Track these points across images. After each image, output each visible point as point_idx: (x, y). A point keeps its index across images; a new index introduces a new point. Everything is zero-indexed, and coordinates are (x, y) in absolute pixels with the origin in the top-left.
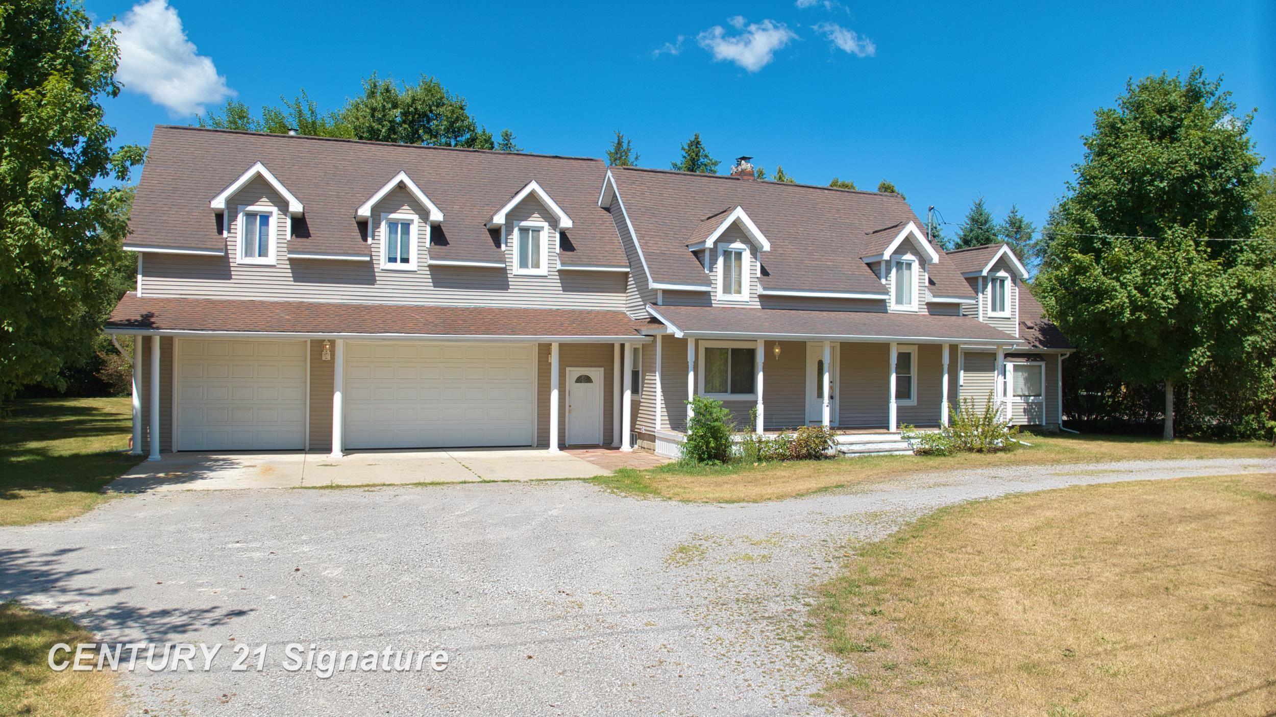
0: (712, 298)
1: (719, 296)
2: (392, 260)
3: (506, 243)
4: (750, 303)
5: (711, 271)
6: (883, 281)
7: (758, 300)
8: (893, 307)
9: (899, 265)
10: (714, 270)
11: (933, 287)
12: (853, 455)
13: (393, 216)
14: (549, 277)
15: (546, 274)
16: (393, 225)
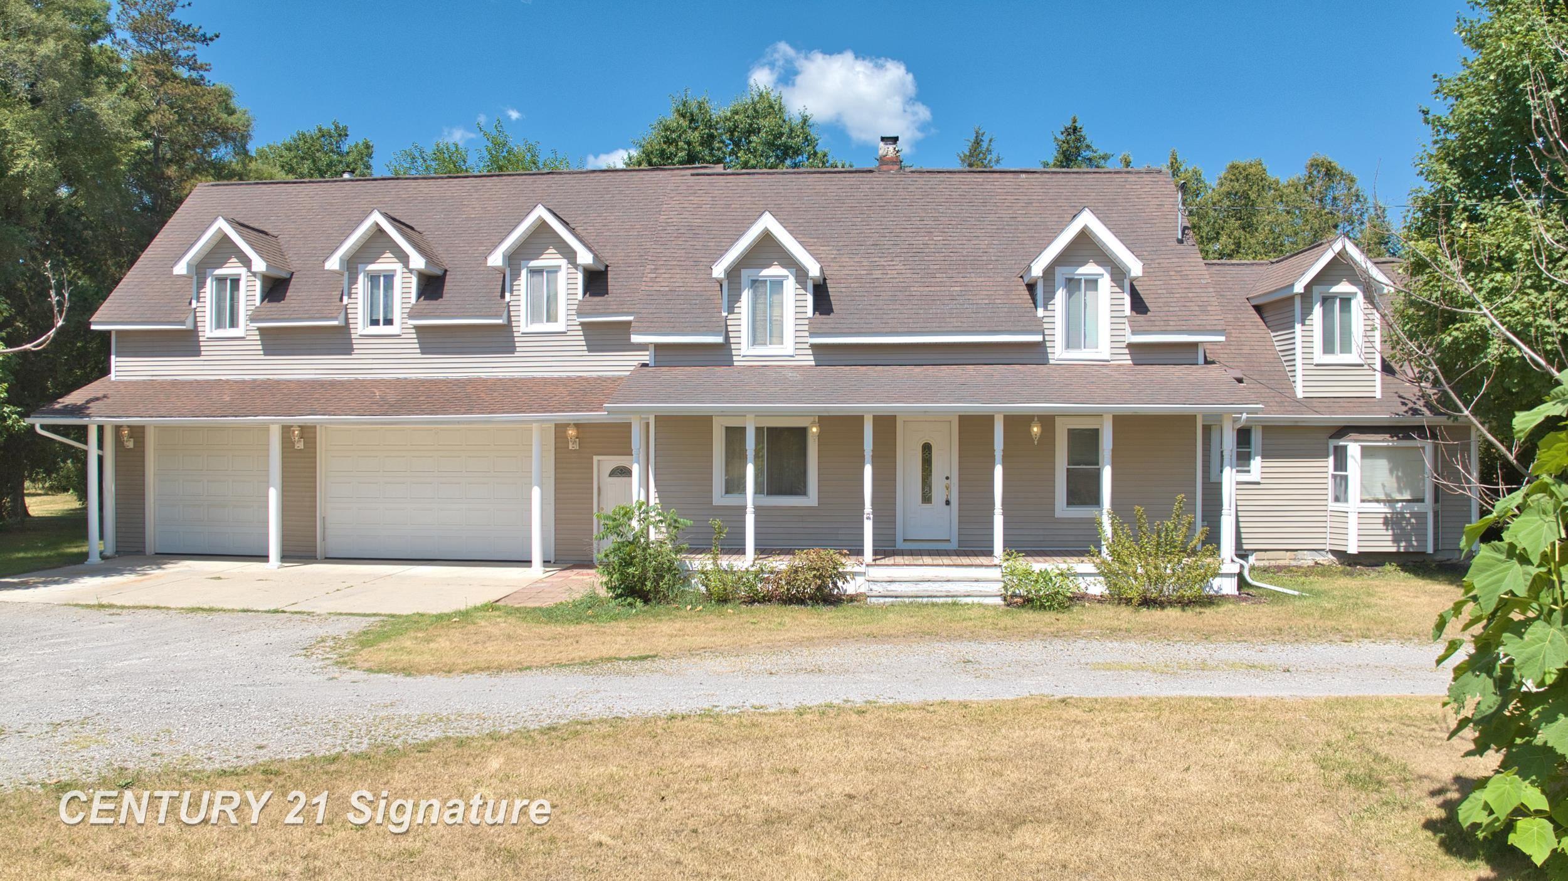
0: (734, 352)
1: (745, 350)
2: (374, 322)
3: (511, 291)
4: (797, 358)
5: (731, 311)
6: (1040, 312)
7: (810, 352)
8: (1058, 352)
9: (1072, 285)
10: (736, 310)
11: (1141, 318)
12: (882, 600)
13: (371, 267)
14: (569, 333)
15: (563, 329)
16: (374, 278)
